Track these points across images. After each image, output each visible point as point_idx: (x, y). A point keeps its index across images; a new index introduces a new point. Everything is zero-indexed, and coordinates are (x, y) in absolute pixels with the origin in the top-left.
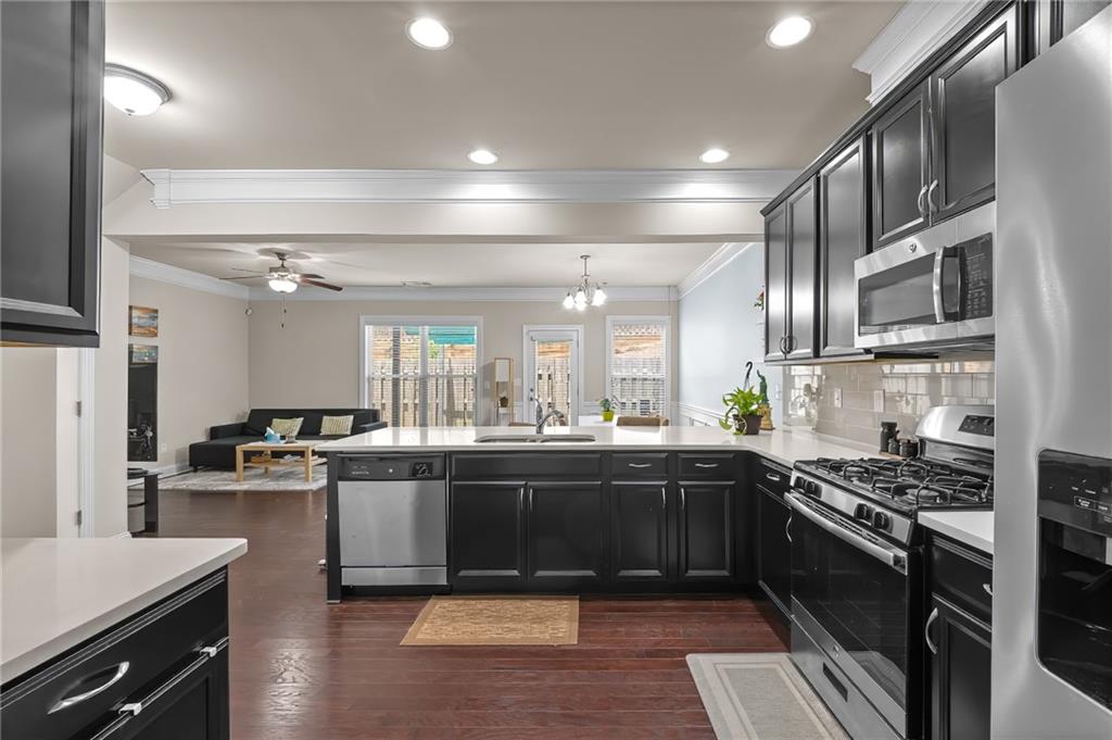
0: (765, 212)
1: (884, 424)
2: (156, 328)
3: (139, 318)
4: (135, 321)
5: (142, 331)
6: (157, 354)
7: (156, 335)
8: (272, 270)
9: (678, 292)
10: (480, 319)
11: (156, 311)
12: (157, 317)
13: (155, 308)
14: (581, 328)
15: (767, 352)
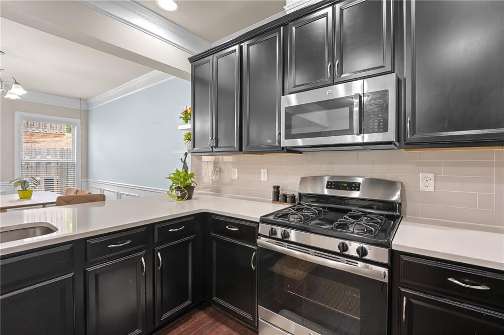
0: (191, 60)
1: (274, 187)
9: (87, 104)
15: (194, 147)
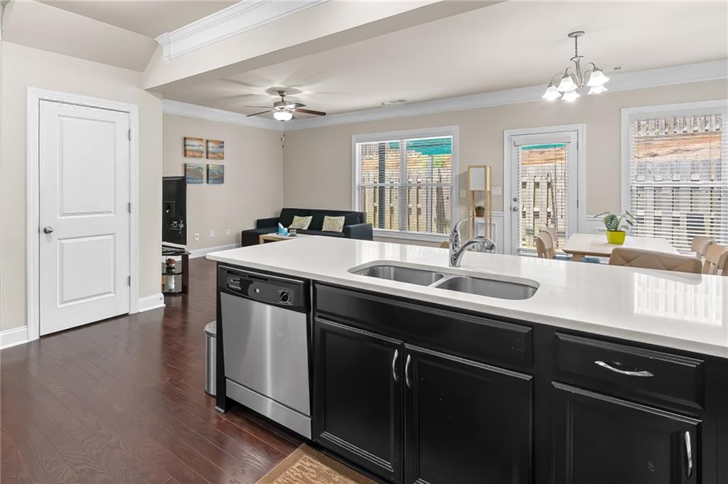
2: (223, 154)
3: (213, 147)
4: (210, 149)
5: (214, 156)
6: (223, 171)
7: (223, 158)
8: (276, 104)
10: (456, 128)
11: (223, 143)
12: (223, 147)
13: (222, 140)
14: (582, 127)
